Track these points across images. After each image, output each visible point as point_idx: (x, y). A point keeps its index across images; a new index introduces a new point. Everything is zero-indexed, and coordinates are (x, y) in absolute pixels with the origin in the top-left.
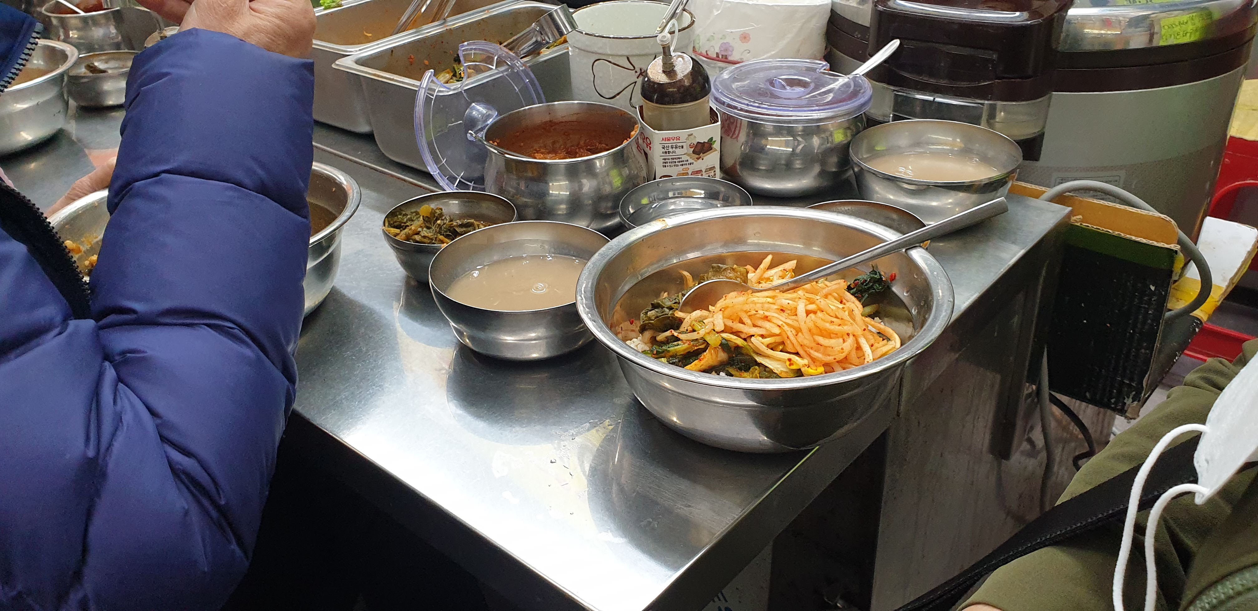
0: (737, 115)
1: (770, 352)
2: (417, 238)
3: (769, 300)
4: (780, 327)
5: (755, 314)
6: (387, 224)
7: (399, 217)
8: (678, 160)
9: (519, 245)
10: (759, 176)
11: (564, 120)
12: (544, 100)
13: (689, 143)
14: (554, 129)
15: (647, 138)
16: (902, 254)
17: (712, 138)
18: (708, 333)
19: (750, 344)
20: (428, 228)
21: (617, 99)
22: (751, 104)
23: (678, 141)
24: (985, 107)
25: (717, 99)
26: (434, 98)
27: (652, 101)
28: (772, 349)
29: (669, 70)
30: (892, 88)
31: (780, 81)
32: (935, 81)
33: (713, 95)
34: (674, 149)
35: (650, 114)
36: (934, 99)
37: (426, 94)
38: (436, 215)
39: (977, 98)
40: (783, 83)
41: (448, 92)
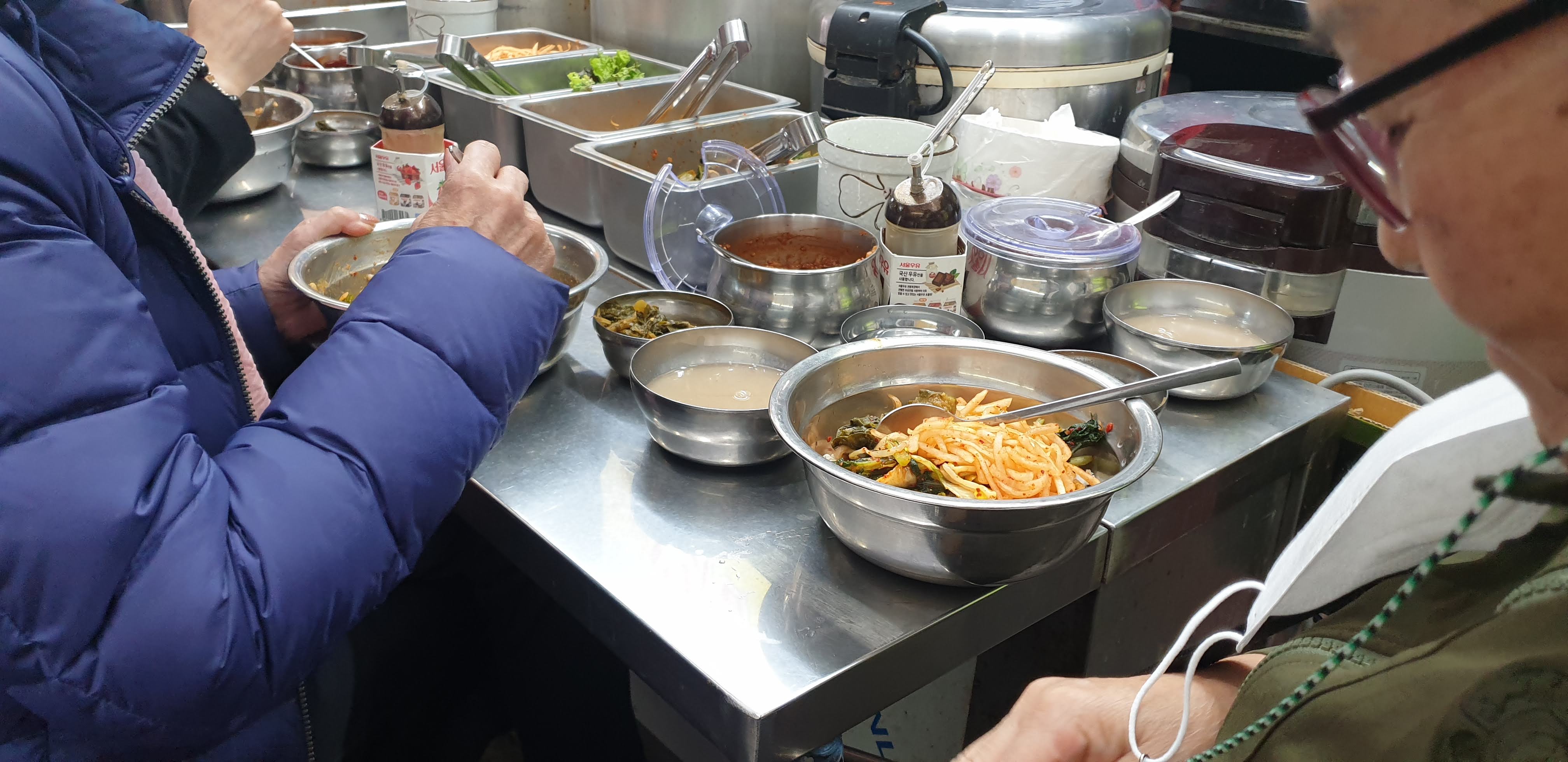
0: (986, 249)
1: (960, 480)
2: (627, 332)
3: (970, 430)
4: (974, 456)
5: (952, 442)
6: (599, 314)
7: (613, 309)
8: (916, 289)
9: (728, 350)
10: (1003, 319)
11: (802, 233)
12: (785, 210)
13: (929, 271)
14: (791, 243)
15: (886, 261)
16: (1122, 404)
17: (955, 271)
18: (900, 452)
19: (942, 471)
20: (641, 324)
21: (862, 219)
22: (1003, 239)
23: (918, 269)
24: (1267, 274)
25: (968, 231)
26: (668, 193)
27: (895, 223)
28: (964, 478)
29: (917, 192)
30: (1168, 243)
31: (1042, 220)
32: (1214, 240)
33: (964, 225)
34: (912, 277)
35: (892, 236)
36: (1212, 260)
37: (661, 188)
38: (651, 312)
39: (1258, 264)
40: (1045, 223)
41: (684, 189)
